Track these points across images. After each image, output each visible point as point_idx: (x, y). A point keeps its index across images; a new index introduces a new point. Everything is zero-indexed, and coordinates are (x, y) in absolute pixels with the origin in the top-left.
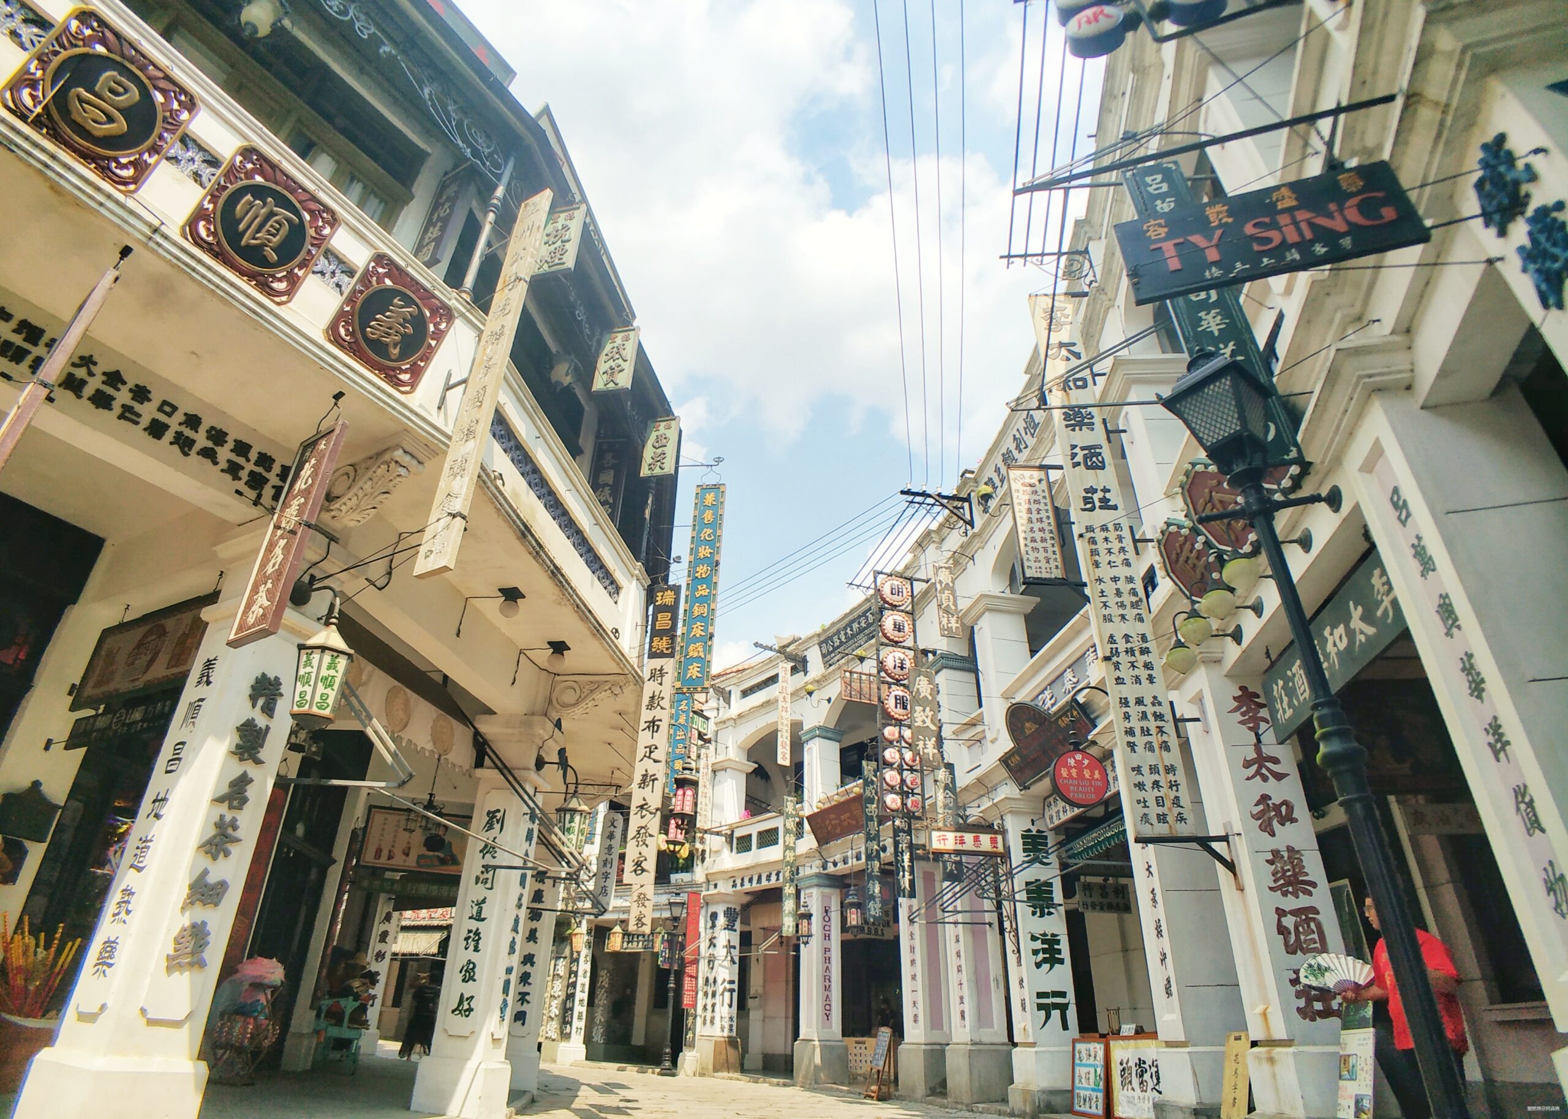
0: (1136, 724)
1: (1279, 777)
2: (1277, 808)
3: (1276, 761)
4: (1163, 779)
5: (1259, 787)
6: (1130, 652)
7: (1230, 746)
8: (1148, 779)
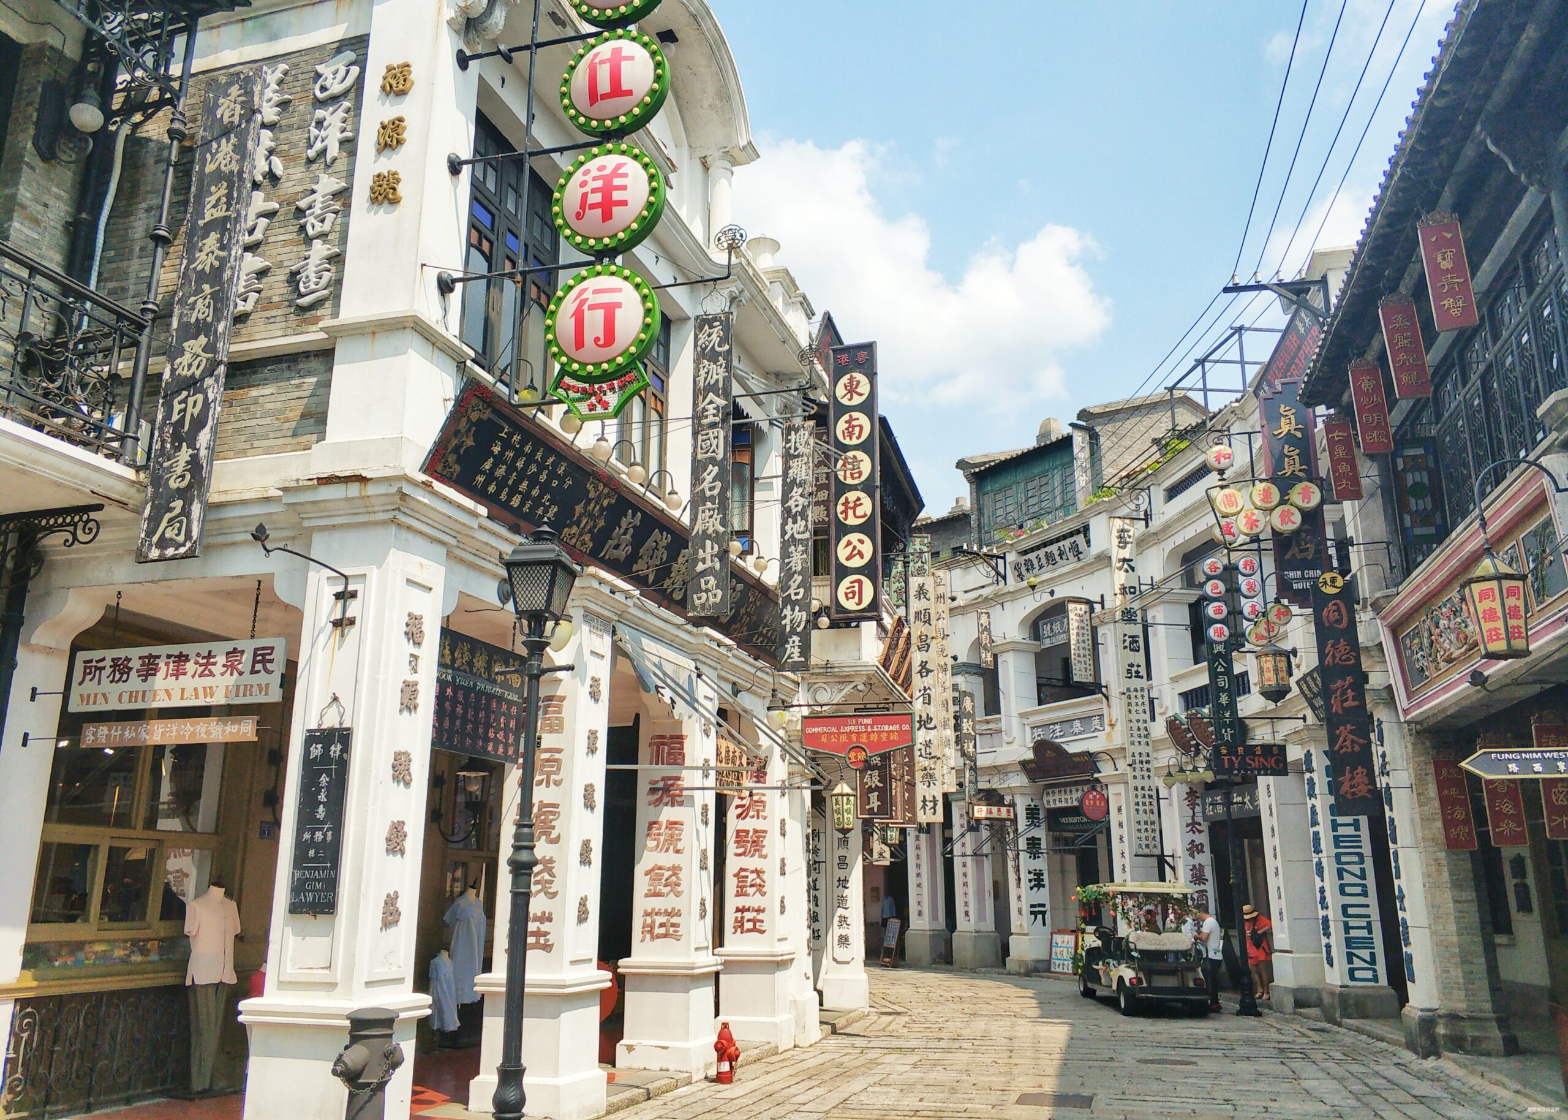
0: (1140, 800)
1: (1200, 832)
2: (1197, 846)
3: (1200, 824)
4: (1149, 827)
5: (1191, 836)
6: (1141, 762)
7: (1182, 816)
8: (1143, 827)
